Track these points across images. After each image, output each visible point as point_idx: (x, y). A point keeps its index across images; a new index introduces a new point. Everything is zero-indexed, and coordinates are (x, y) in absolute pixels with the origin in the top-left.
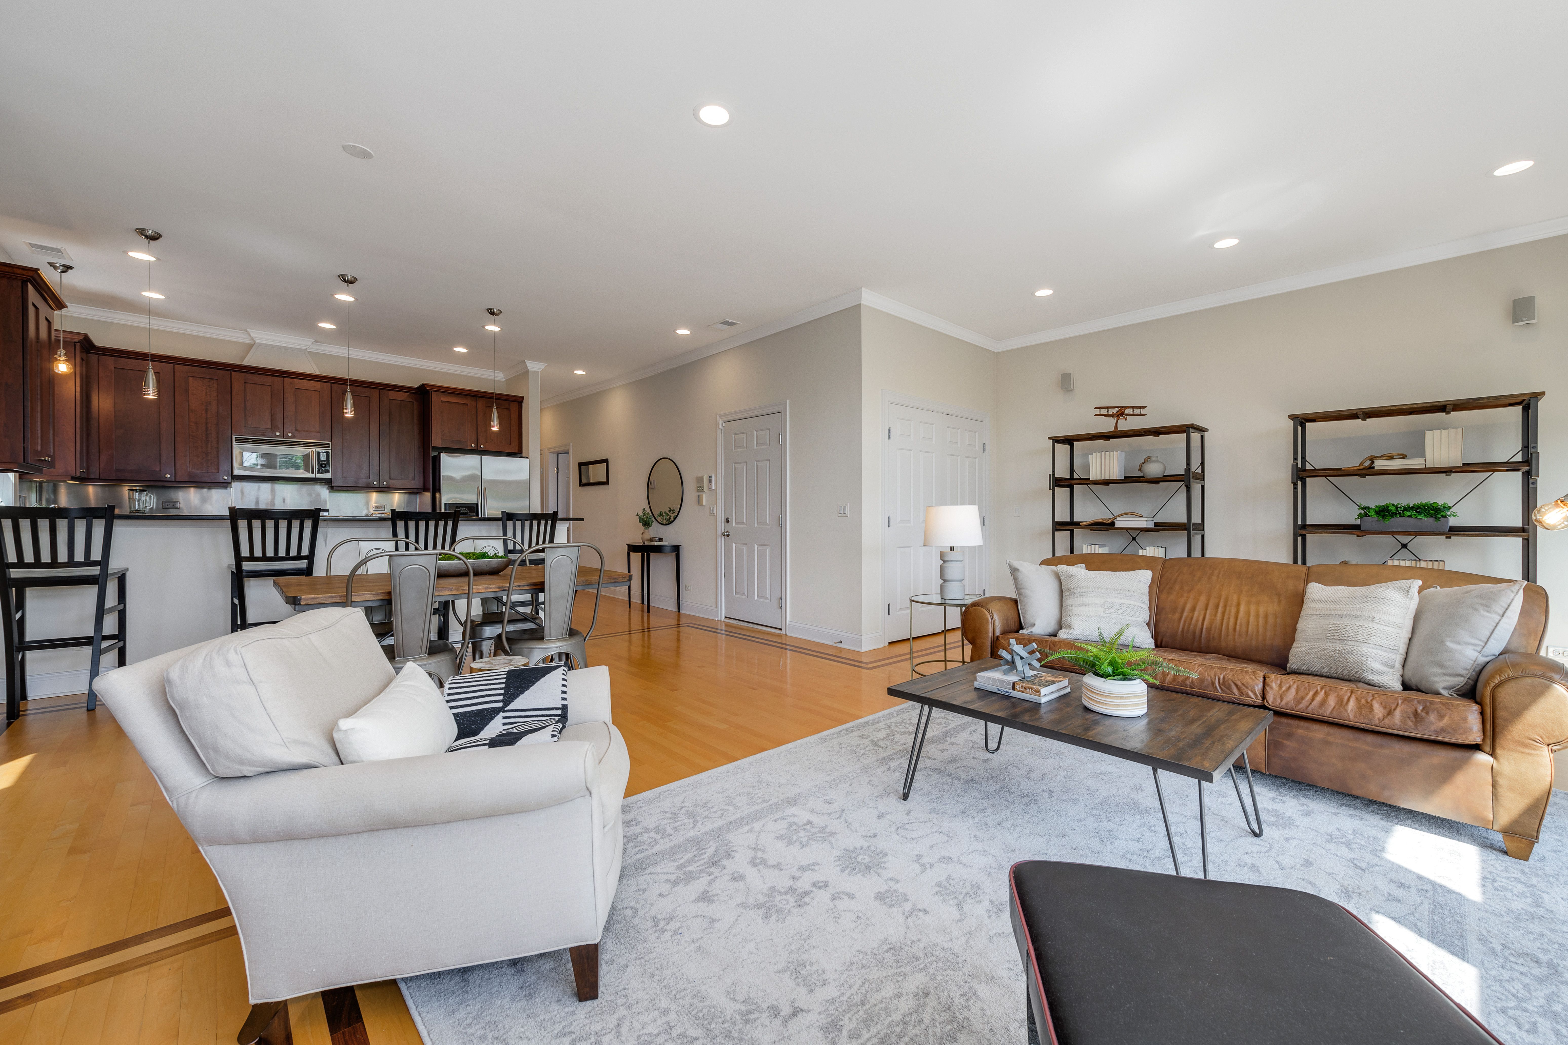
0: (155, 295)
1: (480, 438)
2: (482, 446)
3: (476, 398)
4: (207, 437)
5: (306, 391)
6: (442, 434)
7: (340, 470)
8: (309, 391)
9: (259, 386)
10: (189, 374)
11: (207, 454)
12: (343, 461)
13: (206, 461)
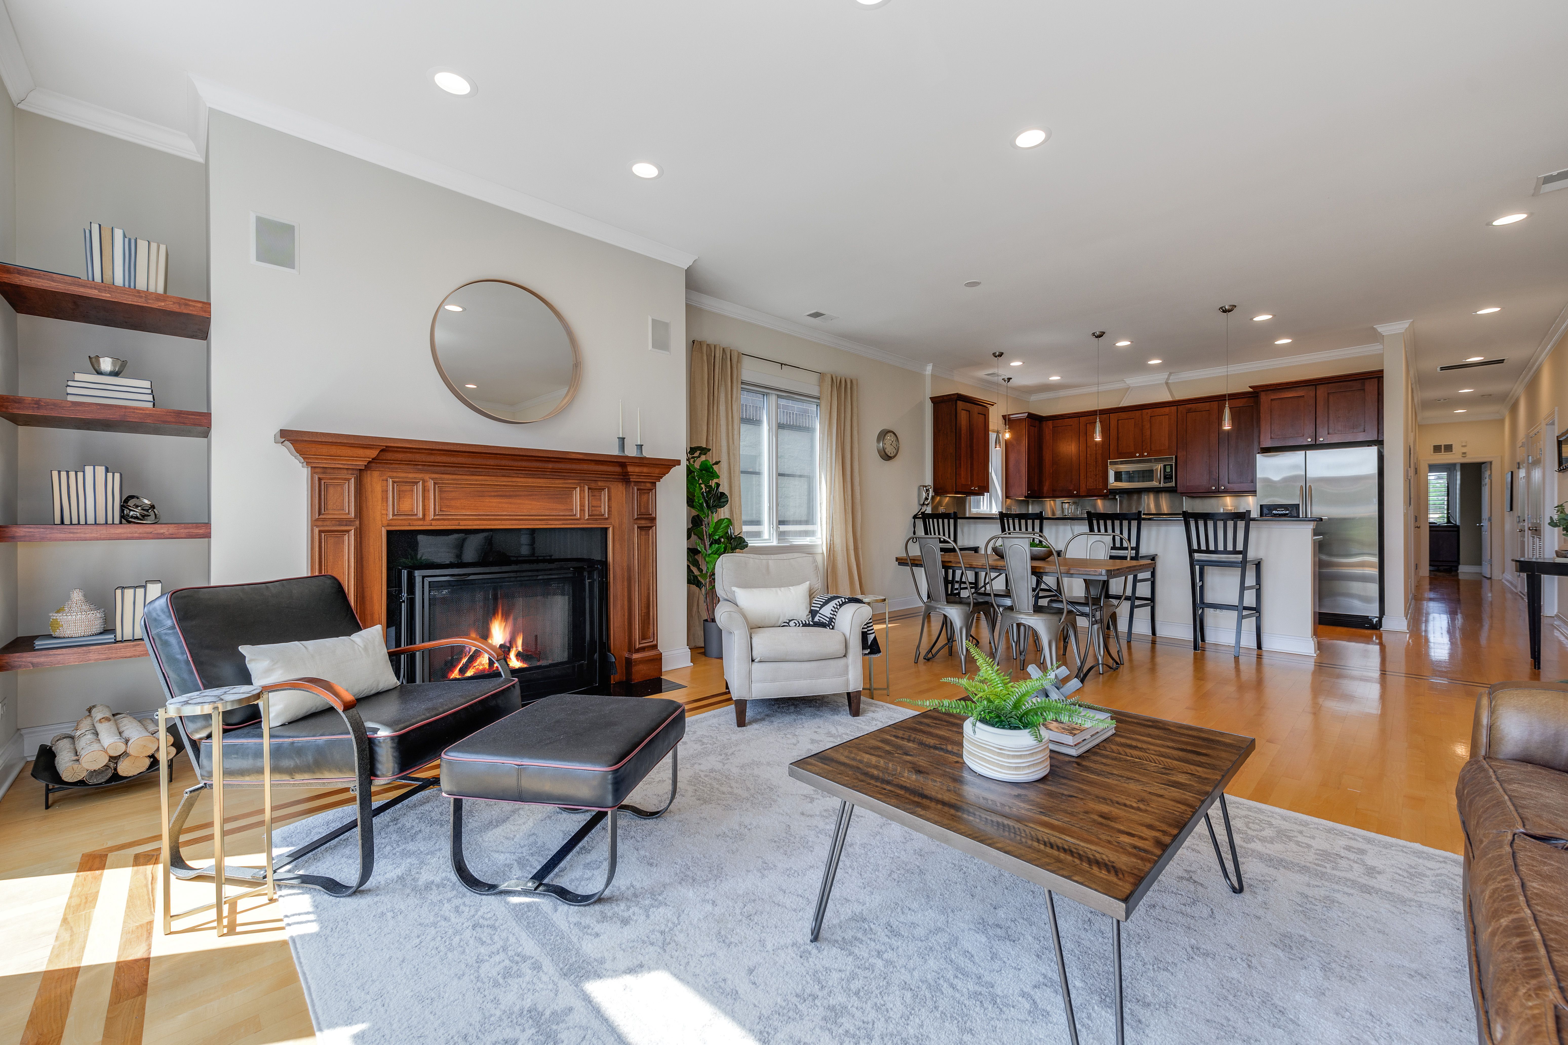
0: (1055, 378)
1: (1319, 430)
2: (1321, 439)
3: (1314, 387)
4: (1096, 464)
5: (1158, 417)
6: (1272, 434)
7: (1184, 479)
8: (1161, 416)
9: (1127, 420)
10: (1087, 422)
11: (1096, 475)
12: (1187, 471)
13: (1096, 480)
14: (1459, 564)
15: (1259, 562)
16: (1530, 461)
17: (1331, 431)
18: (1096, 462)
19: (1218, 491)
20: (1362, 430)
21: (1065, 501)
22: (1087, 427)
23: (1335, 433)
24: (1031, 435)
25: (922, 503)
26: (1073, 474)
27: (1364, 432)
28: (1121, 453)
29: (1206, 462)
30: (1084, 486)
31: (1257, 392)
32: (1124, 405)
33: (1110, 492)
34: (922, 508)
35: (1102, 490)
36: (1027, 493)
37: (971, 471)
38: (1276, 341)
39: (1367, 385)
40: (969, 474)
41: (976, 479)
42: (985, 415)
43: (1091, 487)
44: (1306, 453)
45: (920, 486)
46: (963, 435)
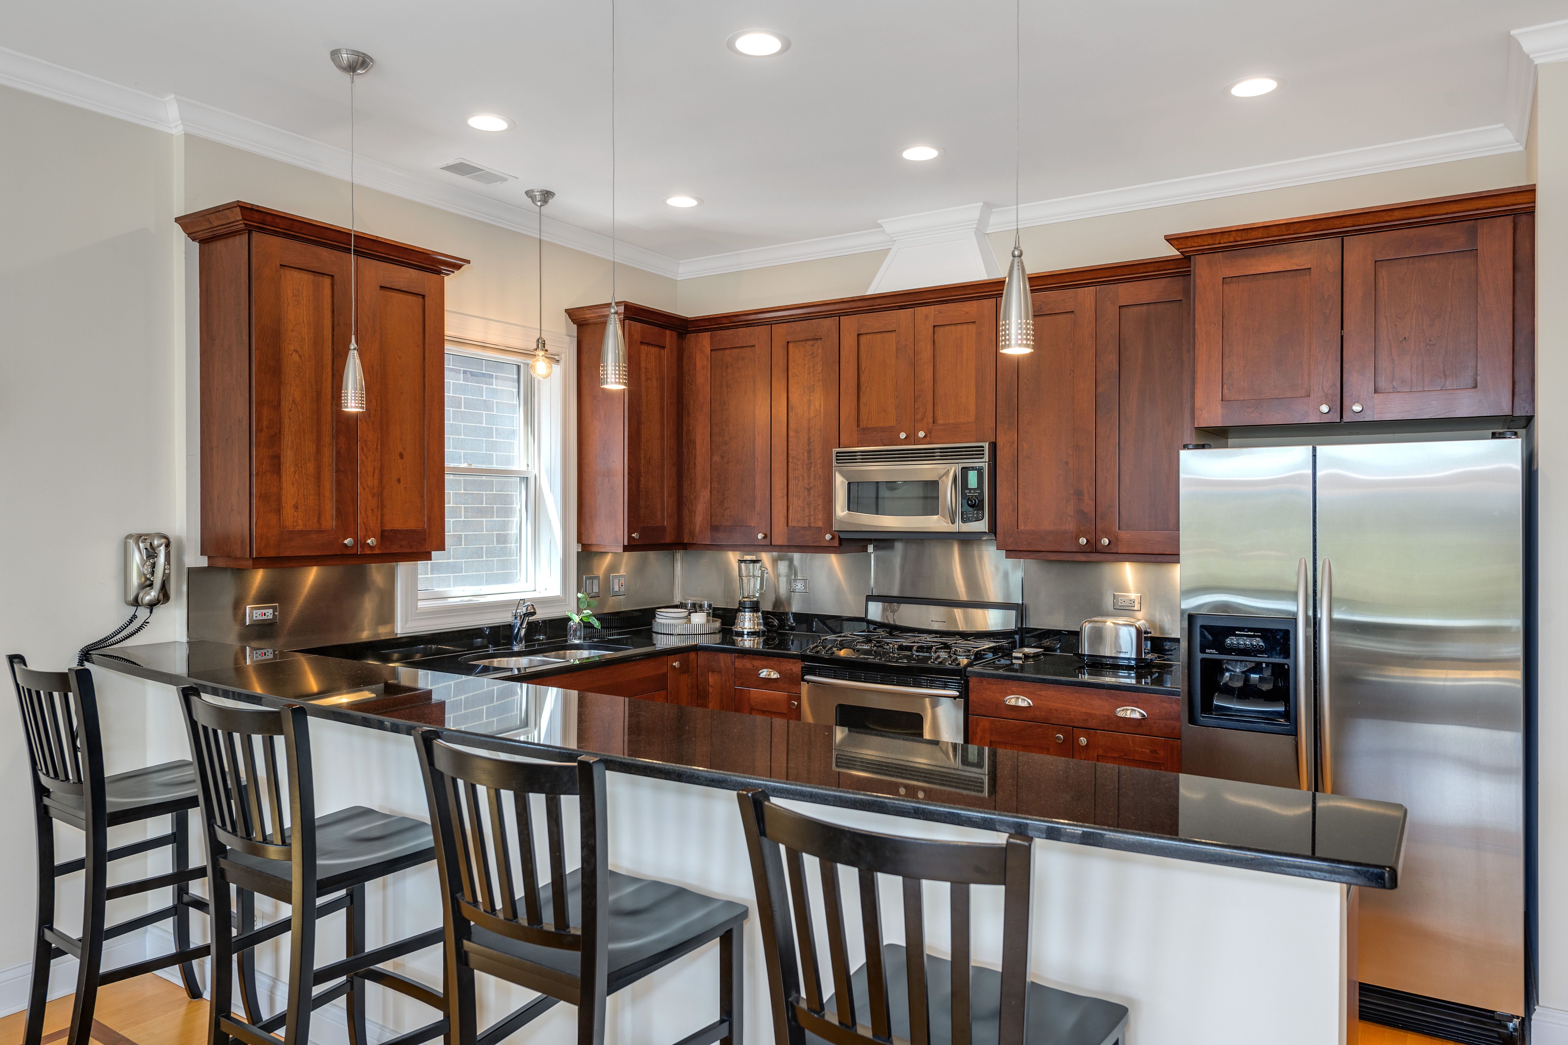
1: (1352, 379)
2: (1357, 408)
3: (1336, 242)
4: (809, 457)
5: (953, 327)
6: (1225, 387)
7: (1013, 511)
8: (959, 327)
9: (879, 335)
10: (789, 338)
11: (809, 490)
12: (1020, 487)
13: (809, 504)
17: (1383, 384)
18: (809, 452)
19: (1093, 548)
20: (1470, 382)
21: (748, 558)
22: (791, 352)
23: (1395, 391)
24: (644, 370)
25: (131, 597)
26: (758, 482)
27: (1475, 387)
28: (864, 429)
29: (1067, 463)
30: (782, 520)
31: (1186, 259)
32: (871, 291)
33: (841, 540)
34: (134, 617)
35: (820, 531)
36: (630, 537)
37: (339, 484)
38: (1232, 86)
39: (1477, 237)
40: (327, 494)
41: (366, 510)
42: (423, 296)
43: (798, 521)
44: (1314, 450)
45: (129, 536)
46: (295, 357)
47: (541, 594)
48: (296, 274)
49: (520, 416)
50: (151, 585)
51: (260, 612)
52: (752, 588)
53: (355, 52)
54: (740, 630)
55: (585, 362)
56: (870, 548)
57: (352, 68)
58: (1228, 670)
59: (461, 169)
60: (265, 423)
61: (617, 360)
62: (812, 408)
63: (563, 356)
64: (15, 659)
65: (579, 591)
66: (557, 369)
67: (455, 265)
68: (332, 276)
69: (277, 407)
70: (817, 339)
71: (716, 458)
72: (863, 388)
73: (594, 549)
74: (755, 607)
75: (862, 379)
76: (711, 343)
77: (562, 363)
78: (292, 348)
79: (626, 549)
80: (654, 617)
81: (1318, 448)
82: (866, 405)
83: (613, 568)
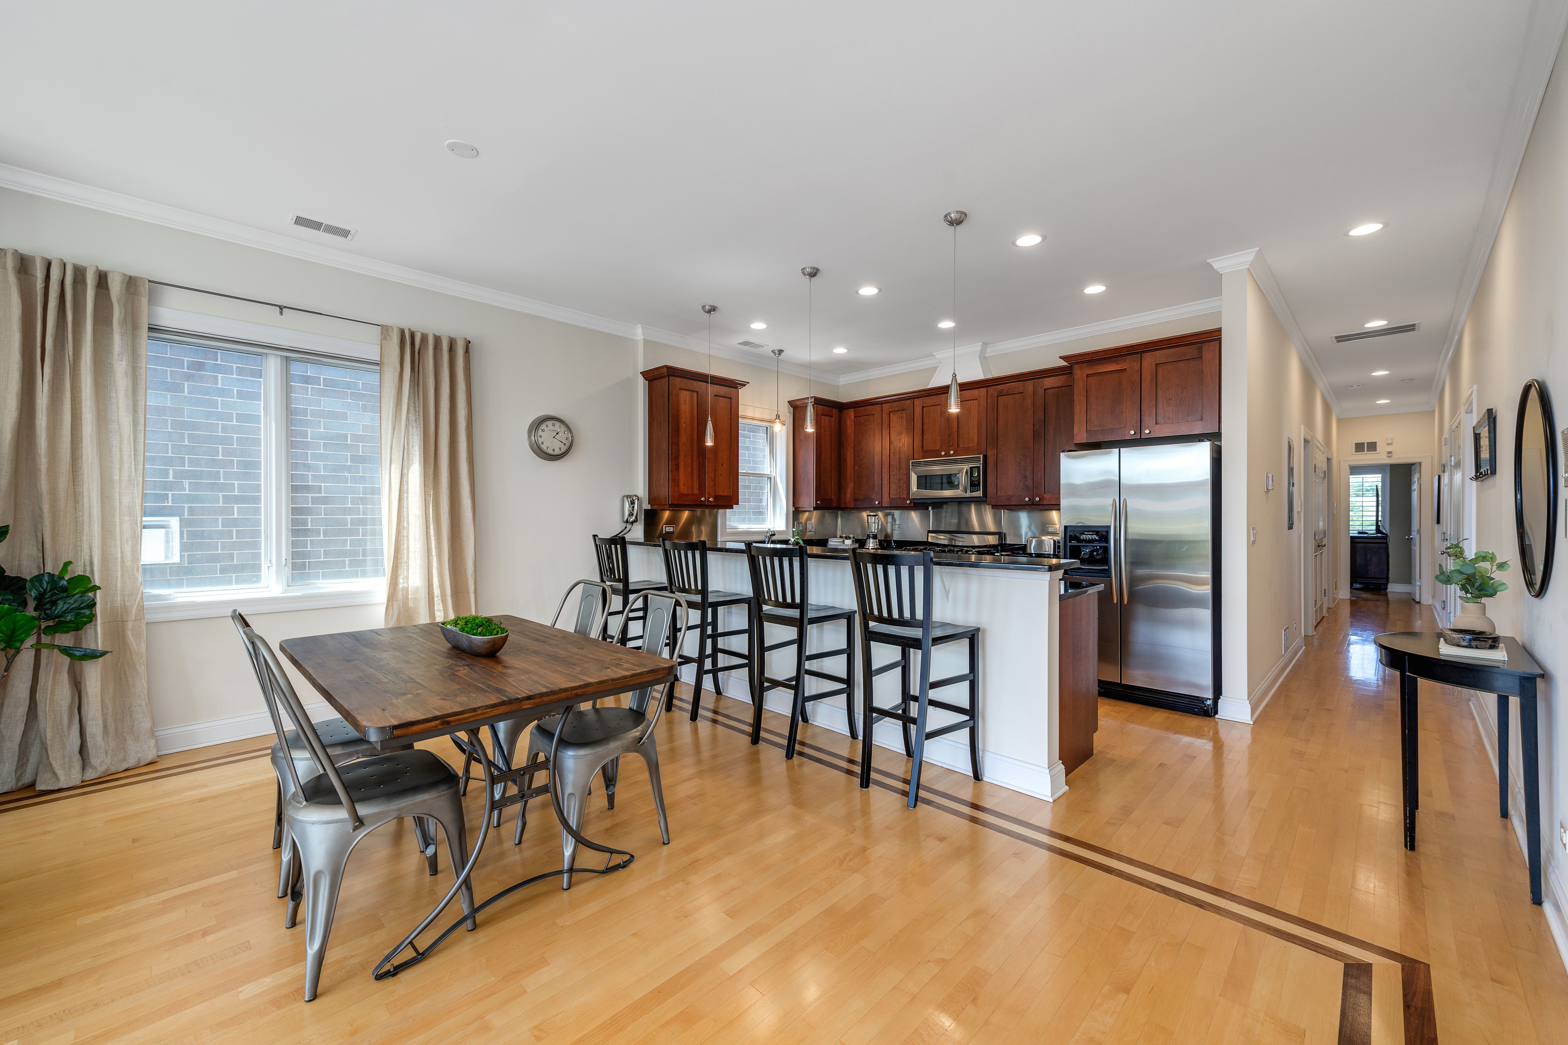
1: (1146, 419)
2: (1145, 433)
3: (1139, 355)
4: (900, 465)
5: (966, 402)
6: (1088, 424)
7: (995, 486)
8: (969, 401)
9: (932, 407)
10: (890, 410)
11: (899, 480)
12: (998, 475)
13: (899, 487)
14: (1388, 582)
15: (973, 635)
16: (1453, 463)
17: (1159, 420)
18: (900, 463)
19: (1032, 503)
20: (1199, 418)
21: (872, 514)
22: (891, 417)
23: (1165, 423)
24: (823, 427)
25: (625, 520)
26: (876, 477)
27: (1202, 420)
28: (925, 451)
29: (1020, 463)
30: (887, 495)
31: (1072, 366)
32: (929, 387)
33: (914, 503)
34: (626, 527)
35: (905, 500)
36: (816, 503)
37: (699, 475)
38: (1084, 289)
39: (1202, 352)
40: (695, 480)
41: (709, 487)
42: (731, 398)
43: (894, 495)
44: (1120, 450)
45: (624, 496)
46: (684, 425)
47: (776, 529)
48: (684, 392)
49: (767, 449)
50: (632, 515)
51: (668, 528)
52: (874, 529)
53: (711, 306)
54: (868, 547)
55: (796, 424)
56: (930, 508)
57: (709, 312)
58: (1083, 551)
59: (745, 343)
60: (674, 452)
61: (811, 420)
62: (901, 442)
63: (787, 422)
64: (595, 536)
65: (793, 527)
66: (784, 428)
67: (743, 384)
68: (697, 392)
69: (678, 445)
70: (903, 410)
71: (856, 467)
72: (925, 432)
73: (800, 509)
74: (875, 537)
75: (924, 428)
76: (854, 413)
77: (786, 425)
78: (683, 421)
79: (815, 509)
80: (827, 542)
81: (1121, 449)
82: (926, 440)
83: (809, 519)
